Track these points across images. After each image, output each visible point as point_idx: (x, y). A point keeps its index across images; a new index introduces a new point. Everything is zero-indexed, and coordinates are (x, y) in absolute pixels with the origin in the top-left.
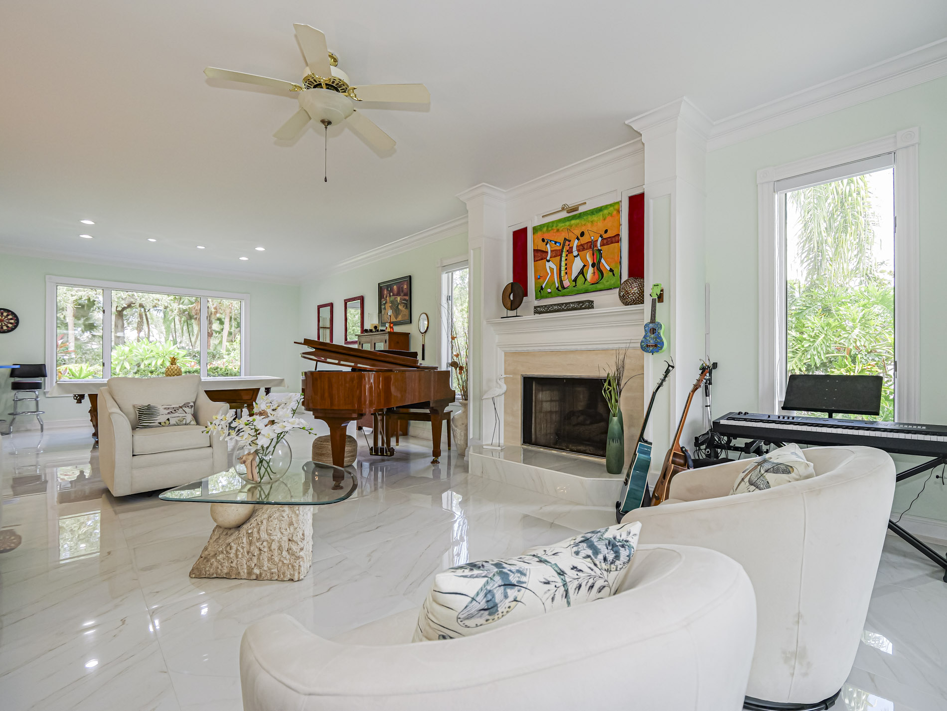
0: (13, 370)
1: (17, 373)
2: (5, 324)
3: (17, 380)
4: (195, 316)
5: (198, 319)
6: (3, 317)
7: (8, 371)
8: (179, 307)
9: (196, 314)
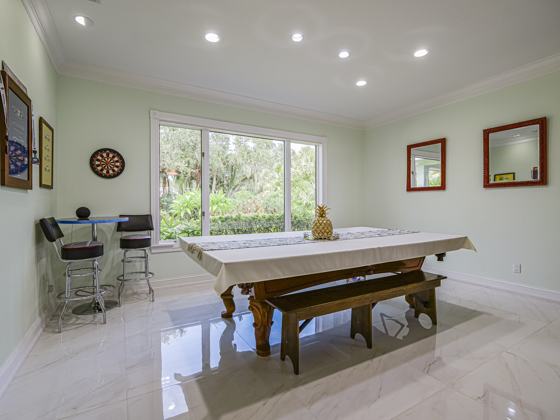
0: (119, 224)
1: (123, 226)
2: (111, 167)
3: (125, 235)
4: (195, 178)
5: (196, 179)
6: (109, 159)
7: (113, 225)
8: (191, 171)
9: (196, 177)
